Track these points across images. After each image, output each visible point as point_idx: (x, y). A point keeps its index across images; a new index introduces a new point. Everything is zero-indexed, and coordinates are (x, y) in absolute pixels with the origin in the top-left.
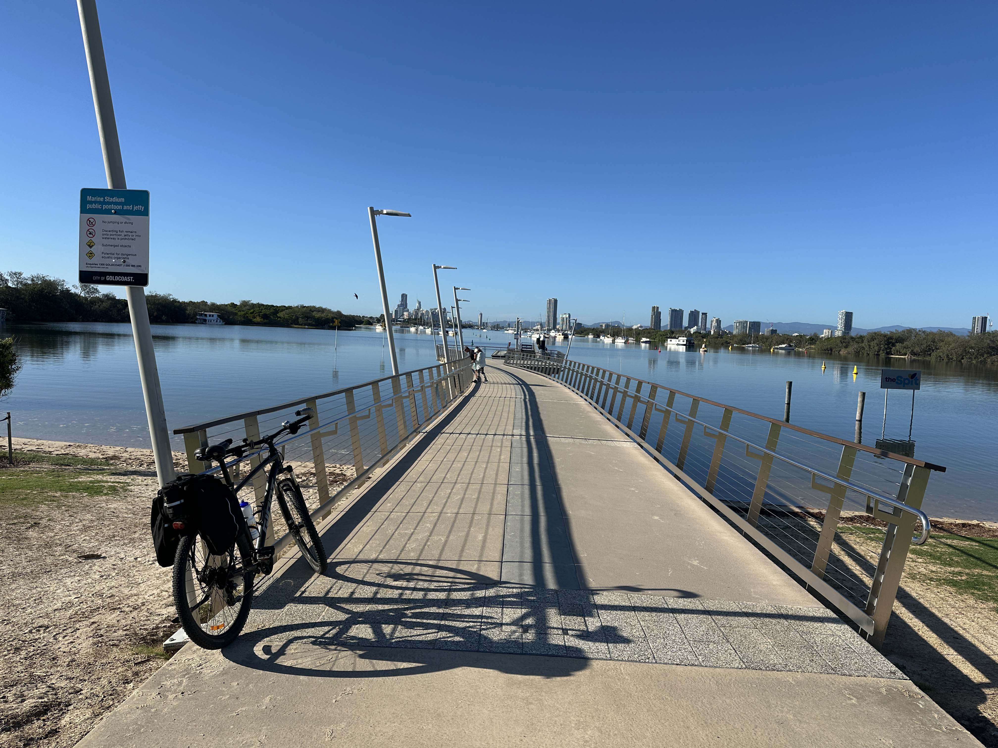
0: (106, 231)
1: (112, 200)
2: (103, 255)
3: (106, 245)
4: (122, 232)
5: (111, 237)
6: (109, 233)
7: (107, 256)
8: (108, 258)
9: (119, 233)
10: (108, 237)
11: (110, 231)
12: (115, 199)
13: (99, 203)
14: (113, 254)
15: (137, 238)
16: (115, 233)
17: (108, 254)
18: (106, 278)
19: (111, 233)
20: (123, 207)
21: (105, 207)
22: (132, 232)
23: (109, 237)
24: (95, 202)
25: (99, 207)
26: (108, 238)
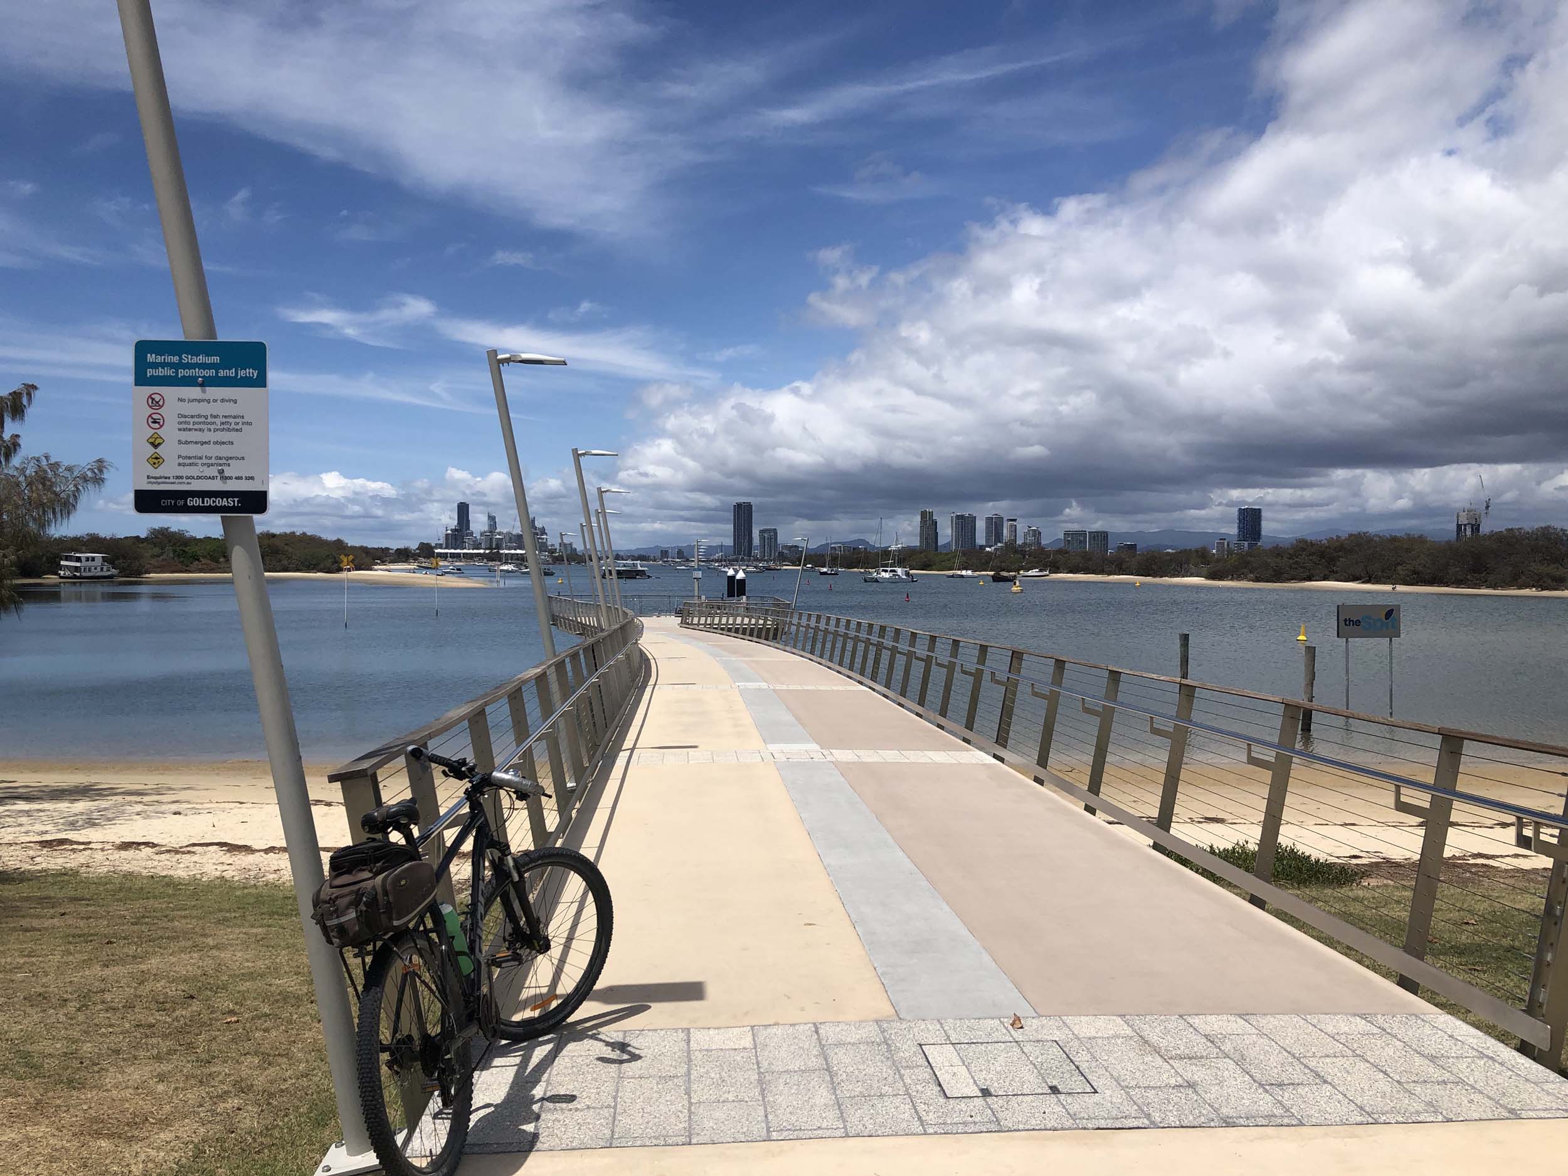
0: (186, 417)
1: (195, 360)
2: (181, 460)
3: (187, 443)
4: (215, 417)
5: (196, 427)
6: (191, 420)
7: (188, 461)
8: (190, 465)
9: (209, 420)
10: (189, 427)
11: (192, 417)
12: (201, 359)
13: (171, 365)
14: (201, 458)
15: (245, 427)
16: (203, 420)
17: (190, 458)
18: (186, 502)
19: (196, 420)
20: (217, 373)
21: (182, 373)
22: (235, 417)
23: (191, 426)
24: (163, 365)
25: (170, 372)
26: (190, 430)
